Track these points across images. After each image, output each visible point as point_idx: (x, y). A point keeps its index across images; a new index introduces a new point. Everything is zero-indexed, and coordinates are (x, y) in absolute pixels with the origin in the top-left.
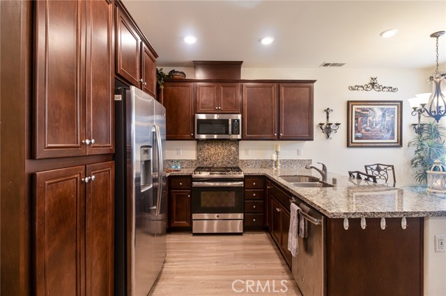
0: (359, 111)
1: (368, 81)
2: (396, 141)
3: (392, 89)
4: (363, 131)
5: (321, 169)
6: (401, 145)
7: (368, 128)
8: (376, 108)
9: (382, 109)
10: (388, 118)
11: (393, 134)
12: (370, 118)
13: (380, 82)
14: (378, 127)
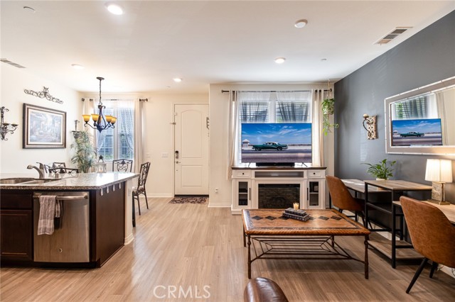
0: (34, 114)
1: (41, 90)
2: (61, 143)
3: (59, 101)
4: (37, 133)
5: (38, 167)
6: (65, 146)
7: (41, 132)
8: (48, 115)
9: (53, 116)
10: (56, 125)
11: (60, 138)
12: (43, 123)
13: (50, 92)
14: (49, 131)
